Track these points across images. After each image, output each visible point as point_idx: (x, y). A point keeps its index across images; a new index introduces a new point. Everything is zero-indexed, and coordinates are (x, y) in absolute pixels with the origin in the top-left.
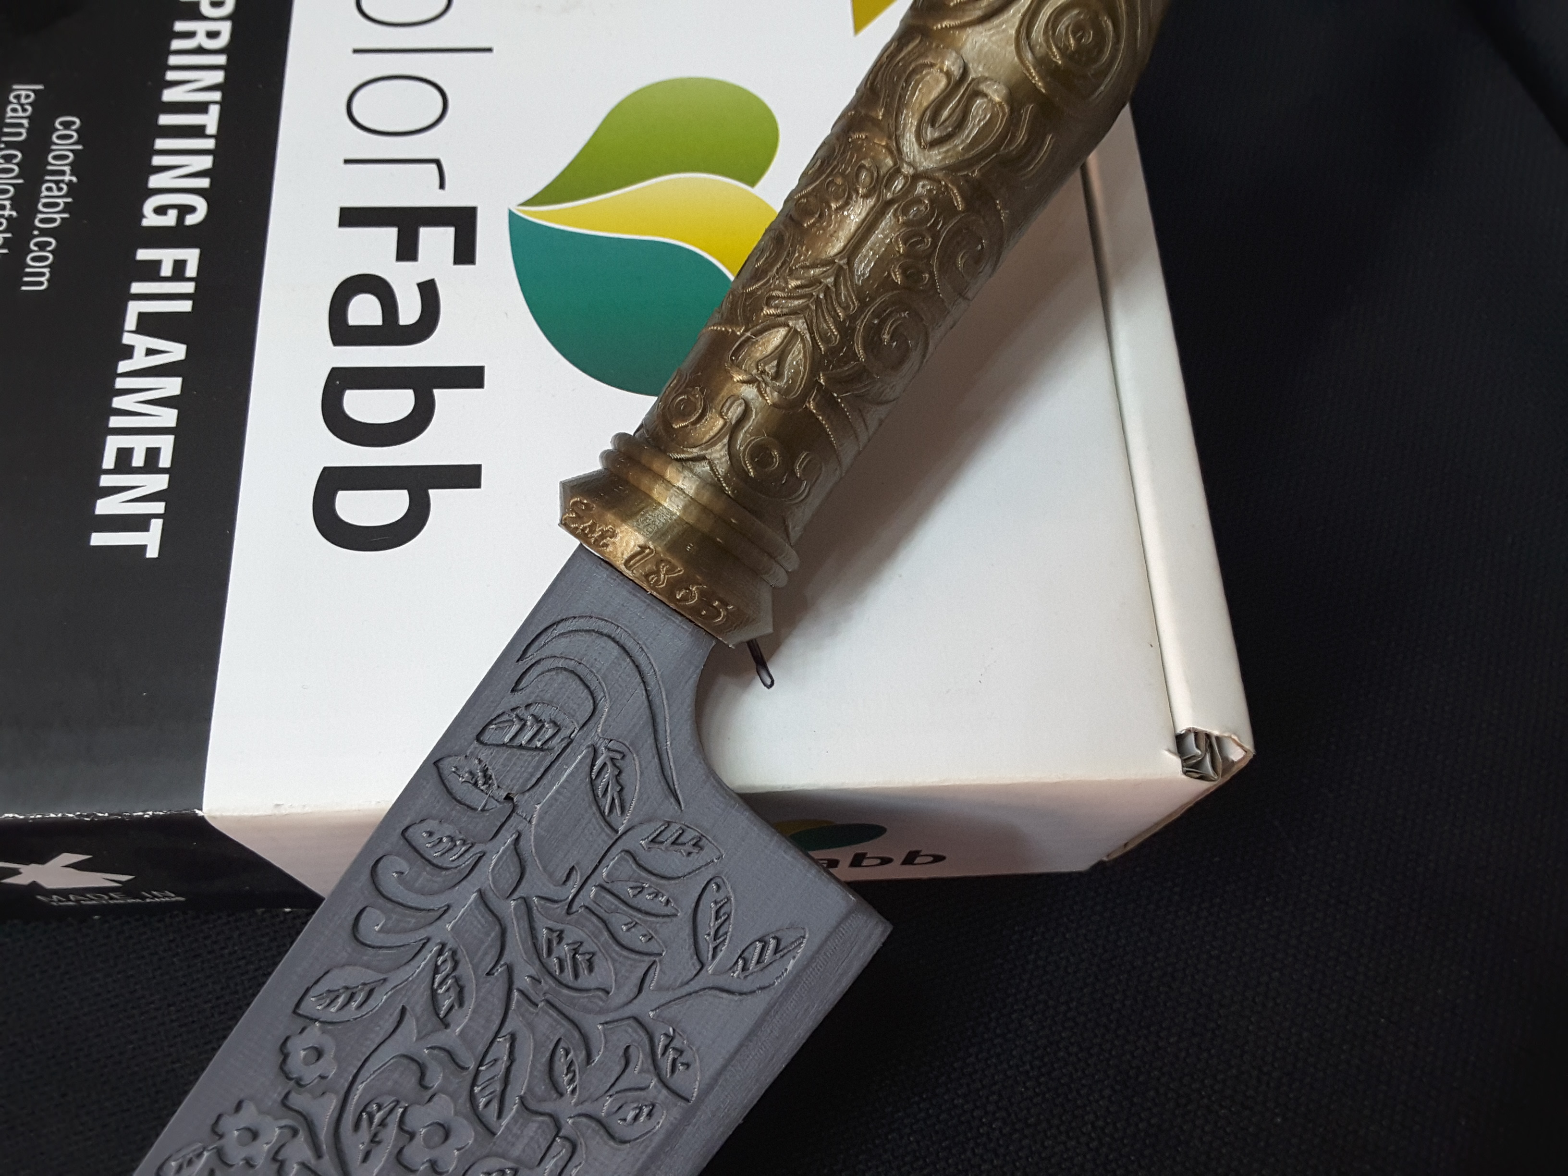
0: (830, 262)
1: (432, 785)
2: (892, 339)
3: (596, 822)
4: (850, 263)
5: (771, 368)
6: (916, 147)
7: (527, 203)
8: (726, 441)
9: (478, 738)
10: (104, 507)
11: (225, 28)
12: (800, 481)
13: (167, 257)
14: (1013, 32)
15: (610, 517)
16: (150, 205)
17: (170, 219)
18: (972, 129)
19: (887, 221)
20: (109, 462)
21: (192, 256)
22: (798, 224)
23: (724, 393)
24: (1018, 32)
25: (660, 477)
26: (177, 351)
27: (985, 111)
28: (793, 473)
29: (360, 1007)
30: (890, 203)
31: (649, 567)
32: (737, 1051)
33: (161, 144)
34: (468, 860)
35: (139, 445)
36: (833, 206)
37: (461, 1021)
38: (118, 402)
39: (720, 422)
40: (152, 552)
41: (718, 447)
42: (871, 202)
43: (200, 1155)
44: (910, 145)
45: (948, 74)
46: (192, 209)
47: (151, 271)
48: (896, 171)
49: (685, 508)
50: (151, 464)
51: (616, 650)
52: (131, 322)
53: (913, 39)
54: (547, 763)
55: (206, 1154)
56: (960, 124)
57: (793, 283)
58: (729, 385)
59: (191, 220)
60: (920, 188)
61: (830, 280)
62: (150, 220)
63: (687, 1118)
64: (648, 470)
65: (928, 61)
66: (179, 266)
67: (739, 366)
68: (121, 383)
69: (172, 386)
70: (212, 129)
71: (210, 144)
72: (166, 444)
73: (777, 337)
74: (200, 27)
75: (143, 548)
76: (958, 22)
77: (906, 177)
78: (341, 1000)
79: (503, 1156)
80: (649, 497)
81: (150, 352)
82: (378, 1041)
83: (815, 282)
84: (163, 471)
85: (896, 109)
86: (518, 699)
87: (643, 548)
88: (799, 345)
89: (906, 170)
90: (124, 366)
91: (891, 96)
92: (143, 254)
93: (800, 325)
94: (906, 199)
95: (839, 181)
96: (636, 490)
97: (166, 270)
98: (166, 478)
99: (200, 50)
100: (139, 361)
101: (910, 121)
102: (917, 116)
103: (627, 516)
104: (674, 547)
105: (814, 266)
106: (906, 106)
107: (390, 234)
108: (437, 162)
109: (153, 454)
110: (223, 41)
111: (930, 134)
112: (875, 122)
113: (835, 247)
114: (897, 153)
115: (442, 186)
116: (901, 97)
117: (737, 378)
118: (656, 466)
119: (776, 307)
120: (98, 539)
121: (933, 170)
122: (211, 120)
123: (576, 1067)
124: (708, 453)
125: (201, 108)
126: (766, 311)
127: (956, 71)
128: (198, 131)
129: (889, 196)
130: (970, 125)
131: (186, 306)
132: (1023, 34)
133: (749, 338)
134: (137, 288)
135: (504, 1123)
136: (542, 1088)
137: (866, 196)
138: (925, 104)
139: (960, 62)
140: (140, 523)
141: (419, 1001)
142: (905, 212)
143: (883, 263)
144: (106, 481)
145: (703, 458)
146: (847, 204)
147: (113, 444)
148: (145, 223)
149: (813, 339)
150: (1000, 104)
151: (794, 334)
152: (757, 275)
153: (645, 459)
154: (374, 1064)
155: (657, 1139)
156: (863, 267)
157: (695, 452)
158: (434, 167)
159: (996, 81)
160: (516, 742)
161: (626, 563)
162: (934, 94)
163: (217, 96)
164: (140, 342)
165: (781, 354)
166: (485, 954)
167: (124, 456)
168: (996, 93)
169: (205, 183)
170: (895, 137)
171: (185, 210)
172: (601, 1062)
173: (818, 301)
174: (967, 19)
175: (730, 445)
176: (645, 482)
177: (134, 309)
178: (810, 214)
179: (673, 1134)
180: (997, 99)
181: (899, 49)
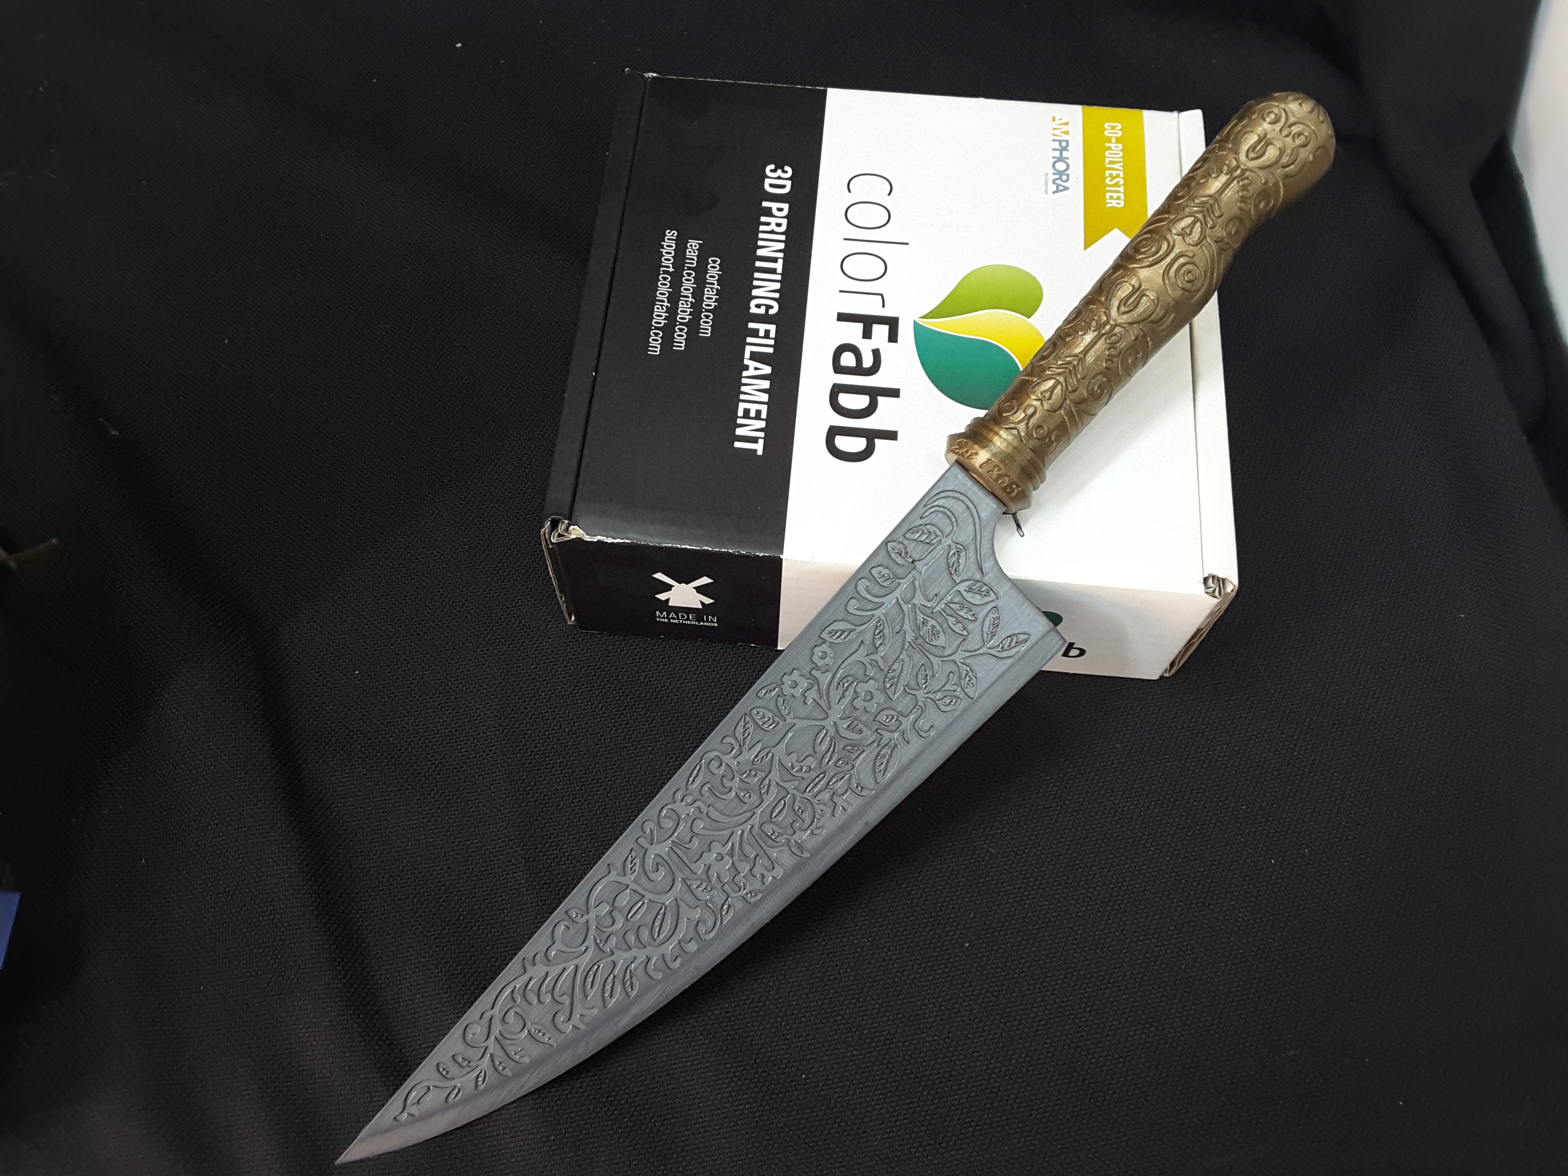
0: (1076, 356)
1: (883, 552)
2: (1098, 388)
3: (948, 577)
4: (1085, 356)
5: (1047, 395)
6: (1117, 313)
7: (923, 317)
8: (1026, 422)
9: (904, 535)
10: (739, 432)
11: (784, 222)
12: (1052, 442)
13: (762, 328)
14: (1162, 271)
15: (976, 447)
16: (753, 303)
17: (762, 311)
18: (1140, 309)
19: (1102, 341)
20: (740, 413)
21: (772, 328)
22: (1064, 339)
23: (1026, 404)
24: (1164, 272)
25: (997, 434)
26: (767, 370)
27: (1146, 302)
28: (1051, 439)
29: (845, 638)
30: (1103, 335)
31: (991, 468)
32: (995, 681)
33: (757, 275)
34: (894, 585)
35: (753, 408)
36: (1080, 333)
37: (882, 651)
38: (743, 389)
39: (1023, 415)
40: (760, 452)
41: (1022, 424)
42: (1096, 333)
43: (774, 689)
44: (1114, 312)
45: (1133, 286)
46: (772, 307)
47: (755, 333)
48: (1108, 322)
49: (1007, 447)
50: (758, 416)
51: (965, 507)
52: (747, 355)
53: (1119, 270)
54: (930, 550)
55: (777, 689)
56: (1136, 307)
57: (1060, 362)
58: (1029, 400)
59: (771, 312)
60: (1117, 330)
61: (1075, 363)
62: (753, 310)
63: (970, 706)
64: (992, 430)
65: (1126, 280)
66: (767, 333)
67: (1034, 393)
68: (744, 381)
69: (766, 384)
70: (780, 271)
71: (779, 277)
72: (764, 409)
73: (1051, 383)
74: (773, 221)
75: (756, 451)
76: (1139, 266)
77: (1111, 325)
78: (838, 634)
79: (894, 710)
80: (991, 441)
81: (756, 369)
82: (850, 653)
83: (1069, 363)
84: (763, 420)
85: (1109, 299)
86: (922, 522)
87: (989, 460)
88: (1059, 387)
89: (1112, 322)
90: (745, 373)
91: (1109, 292)
92: (751, 325)
93: (1061, 379)
94: (1110, 334)
95: (1083, 324)
96: (986, 438)
97: (762, 334)
98: (764, 422)
99: (772, 232)
100: (751, 372)
101: (1115, 303)
102: (1118, 301)
103: (983, 447)
104: (1002, 461)
105: (1068, 357)
106: (1114, 297)
107: (860, 326)
108: (882, 295)
109: (758, 412)
110: (783, 228)
111: (1123, 309)
112: (1101, 302)
113: (1078, 350)
114: (1108, 315)
115: (883, 306)
116: (1113, 293)
117: (1033, 397)
118: (996, 429)
119: (1052, 371)
120: (737, 445)
121: (1124, 323)
122: (779, 266)
123: (928, 678)
124: (1017, 426)
125: (775, 260)
126: (1048, 372)
127: (1137, 285)
128: (773, 271)
129: (1104, 332)
130: (1140, 307)
131: (770, 350)
132: (1166, 274)
133: (1039, 383)
134: (749, 340)
135: (896, 695)
136: (913, 684)
137: (1094, 331)
138: (1123, 297)
139: (1138, 282)
140: (755, 440)
141: (868, 639)
142: (1110, 338)
143: (1098, 359)
144: (739, 421)
145: (1015, 428)
146: (1085, 333)
147: (742, 406)
148: (751, 311)
149: (1067, 386)
150: (1153, 300)
151: (1058, 383)
152: (1043, 358)
153: (991, 426)
154: (848, 661)
155: (958, 713)
156: (1090, 358)
157: (1012, 425)
158: (880, 297)
159: (1153, 291)
160: (919, 539)
161: (980, 466)
162: (1127, 293)
163: (781, 255)
164: (752, 364)
165: (1052, 389)
166: (897, 624)
167: (747, 412)
168: (1152, 296)
169: (777, 295)
170: (1108, 308)
171: (769, 307)
172: (938, 677)
173: (1070, 371)
174: (1143, 265)
175: (1027, 424)
176: (991, 435)
177: (748, 349)
178: (1069, 336)
179: (965, 711)
180: (1152, 298)
181: (1114, 273)
